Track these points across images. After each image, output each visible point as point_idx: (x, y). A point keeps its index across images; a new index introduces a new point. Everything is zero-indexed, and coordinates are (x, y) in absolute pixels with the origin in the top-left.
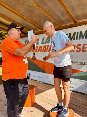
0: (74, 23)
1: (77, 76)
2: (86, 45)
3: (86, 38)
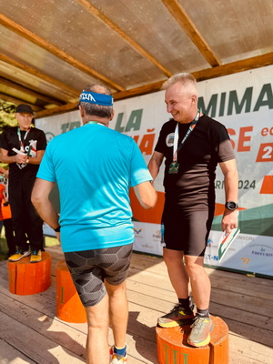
0: (210, 67)
2: (250, 129)
3: (248, 110)
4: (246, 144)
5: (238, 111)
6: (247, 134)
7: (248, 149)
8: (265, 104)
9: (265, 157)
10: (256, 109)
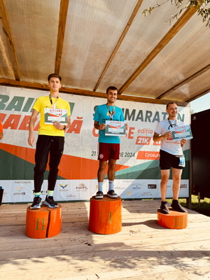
1: (122, 175)
2: (134, 129)
3: (133, 120)
4: (132, 135)
5: (129, 119)
6: (132, 131)
7: (132, 138)
8: (140, 118)
9: (139, 142)
10: (136, 120)
